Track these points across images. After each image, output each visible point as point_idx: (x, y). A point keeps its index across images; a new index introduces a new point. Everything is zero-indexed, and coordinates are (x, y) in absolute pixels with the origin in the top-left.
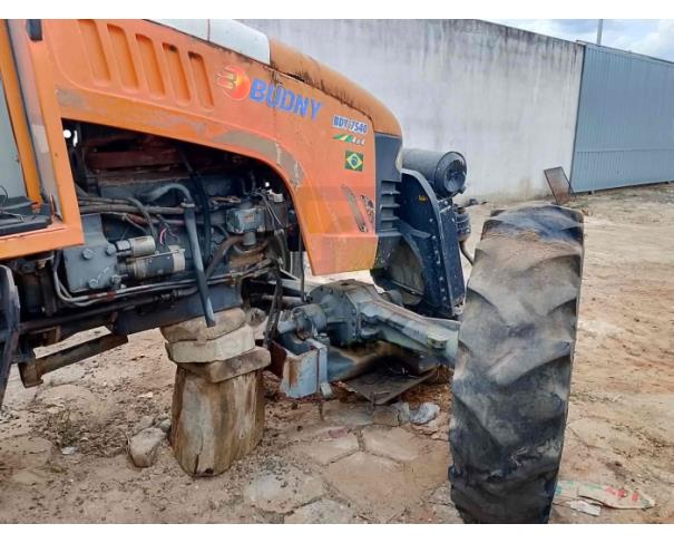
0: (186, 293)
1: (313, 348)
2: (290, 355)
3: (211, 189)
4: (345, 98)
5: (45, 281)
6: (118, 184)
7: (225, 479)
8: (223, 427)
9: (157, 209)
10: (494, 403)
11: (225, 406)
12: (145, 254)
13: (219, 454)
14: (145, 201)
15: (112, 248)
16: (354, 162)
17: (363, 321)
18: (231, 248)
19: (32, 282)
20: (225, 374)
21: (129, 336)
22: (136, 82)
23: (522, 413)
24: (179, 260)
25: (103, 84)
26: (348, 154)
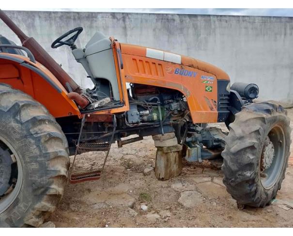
0: (157, 126)
1: (196, 147)
2: (189, 148)
3: (166, 98)
4: (206, 70)
5: (123, 120)
6: (142, 97)
7: (168, 181)
8: (167, 166)
9: (151, 103)
10: (231, 159)
11: (168, 160)
12: (147, 115)
13: (166, 174)
14: (147, 101)
15: (138, 113)
16: (209, 89)
17: (214, 140)
18: (170, 114)
19: (121, 120)
20: (168, 151)
21: (144, 137)
22: (145, 72)
23: (239, 161)
24: (155, 117)
25: (137, 74)
26: (206, 87)
